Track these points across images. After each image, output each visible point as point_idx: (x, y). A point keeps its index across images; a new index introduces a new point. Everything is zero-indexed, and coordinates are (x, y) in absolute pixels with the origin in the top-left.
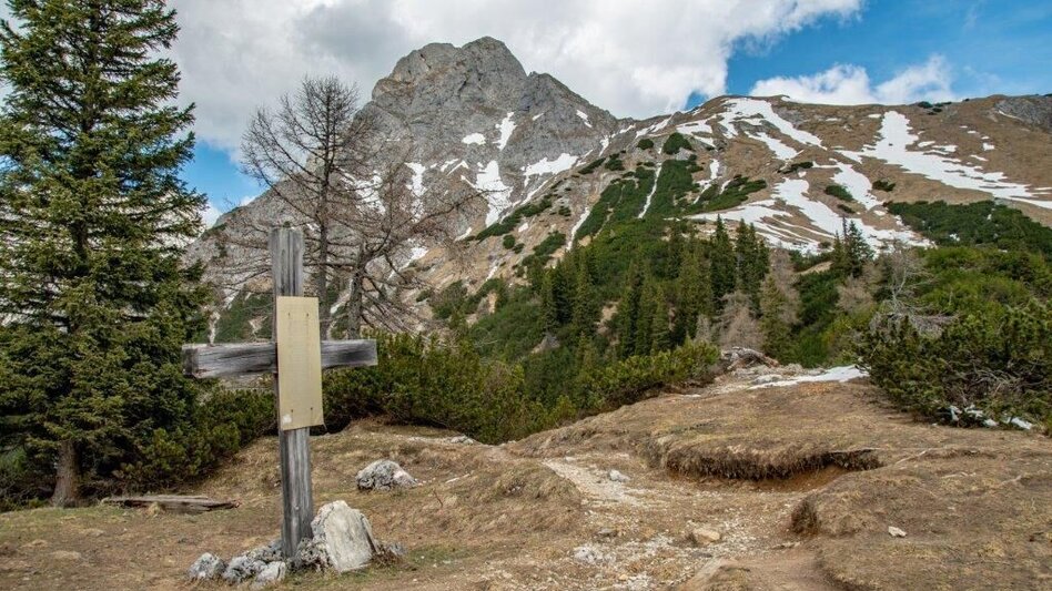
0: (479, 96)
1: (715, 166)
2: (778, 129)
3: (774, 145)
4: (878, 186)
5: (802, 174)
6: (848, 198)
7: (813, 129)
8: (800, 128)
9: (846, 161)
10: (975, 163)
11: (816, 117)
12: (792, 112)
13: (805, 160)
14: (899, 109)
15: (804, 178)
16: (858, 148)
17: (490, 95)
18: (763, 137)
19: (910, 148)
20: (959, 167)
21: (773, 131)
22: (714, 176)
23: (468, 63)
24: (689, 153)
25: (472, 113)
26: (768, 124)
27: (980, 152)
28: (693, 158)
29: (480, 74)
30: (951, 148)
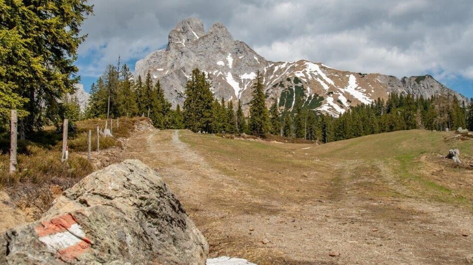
0: (219, 47)
1: (308, 89)
2: (322, 77)
3: (322, 83)
4: (348, 101)
5: (331, 95)
6: (341, 103)
7: (332, 78)
8: (328, 77)
9: (341, 92)
10: (369, 96)
11: (332, 73)
12: (325, 71)
13: (331, 91)
14: (354, 74)
15: (332, 97)
16: (343, 88)
17: (222, 46)
18: (319, 80)
19: (356, 89)
20: (366, 97)
21: (321, 78)
22: (309, 92)
23: (214, 33)
24: (301, 84)
25: (218, 53)
26: (319, 75)
27: (371, 93)
28: (303, 86)
29: (218, 38)
30: (365, 90)
